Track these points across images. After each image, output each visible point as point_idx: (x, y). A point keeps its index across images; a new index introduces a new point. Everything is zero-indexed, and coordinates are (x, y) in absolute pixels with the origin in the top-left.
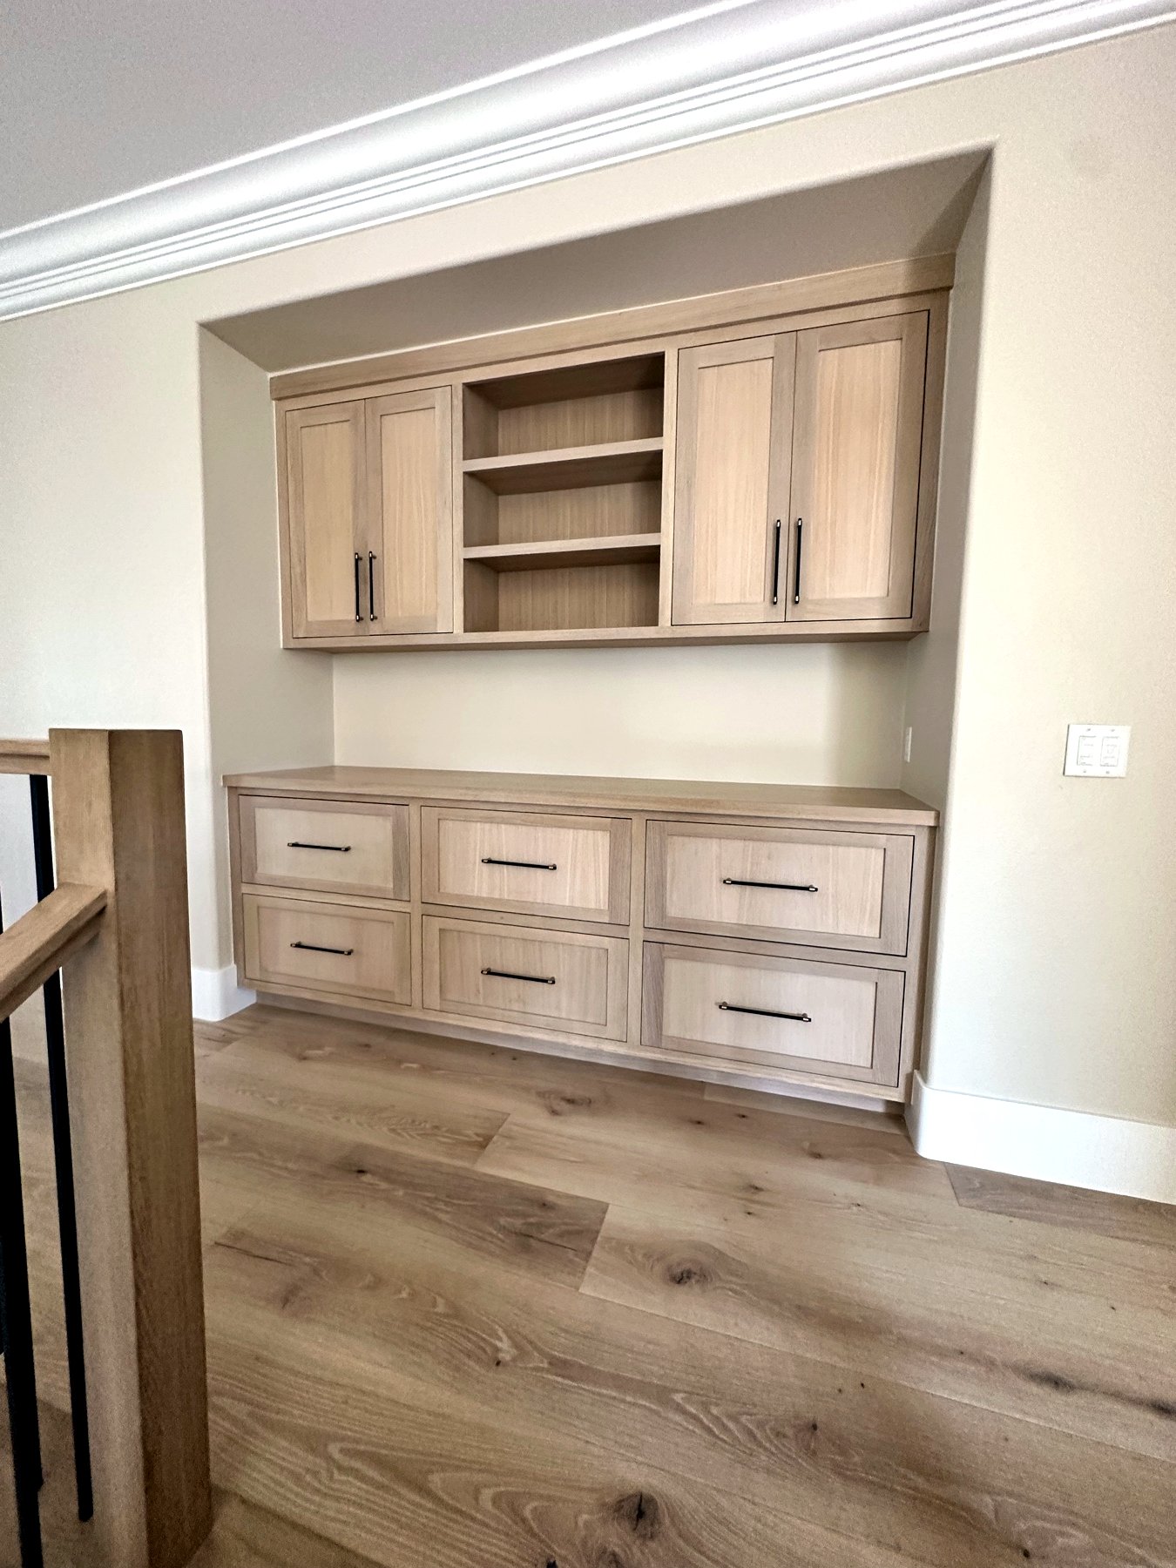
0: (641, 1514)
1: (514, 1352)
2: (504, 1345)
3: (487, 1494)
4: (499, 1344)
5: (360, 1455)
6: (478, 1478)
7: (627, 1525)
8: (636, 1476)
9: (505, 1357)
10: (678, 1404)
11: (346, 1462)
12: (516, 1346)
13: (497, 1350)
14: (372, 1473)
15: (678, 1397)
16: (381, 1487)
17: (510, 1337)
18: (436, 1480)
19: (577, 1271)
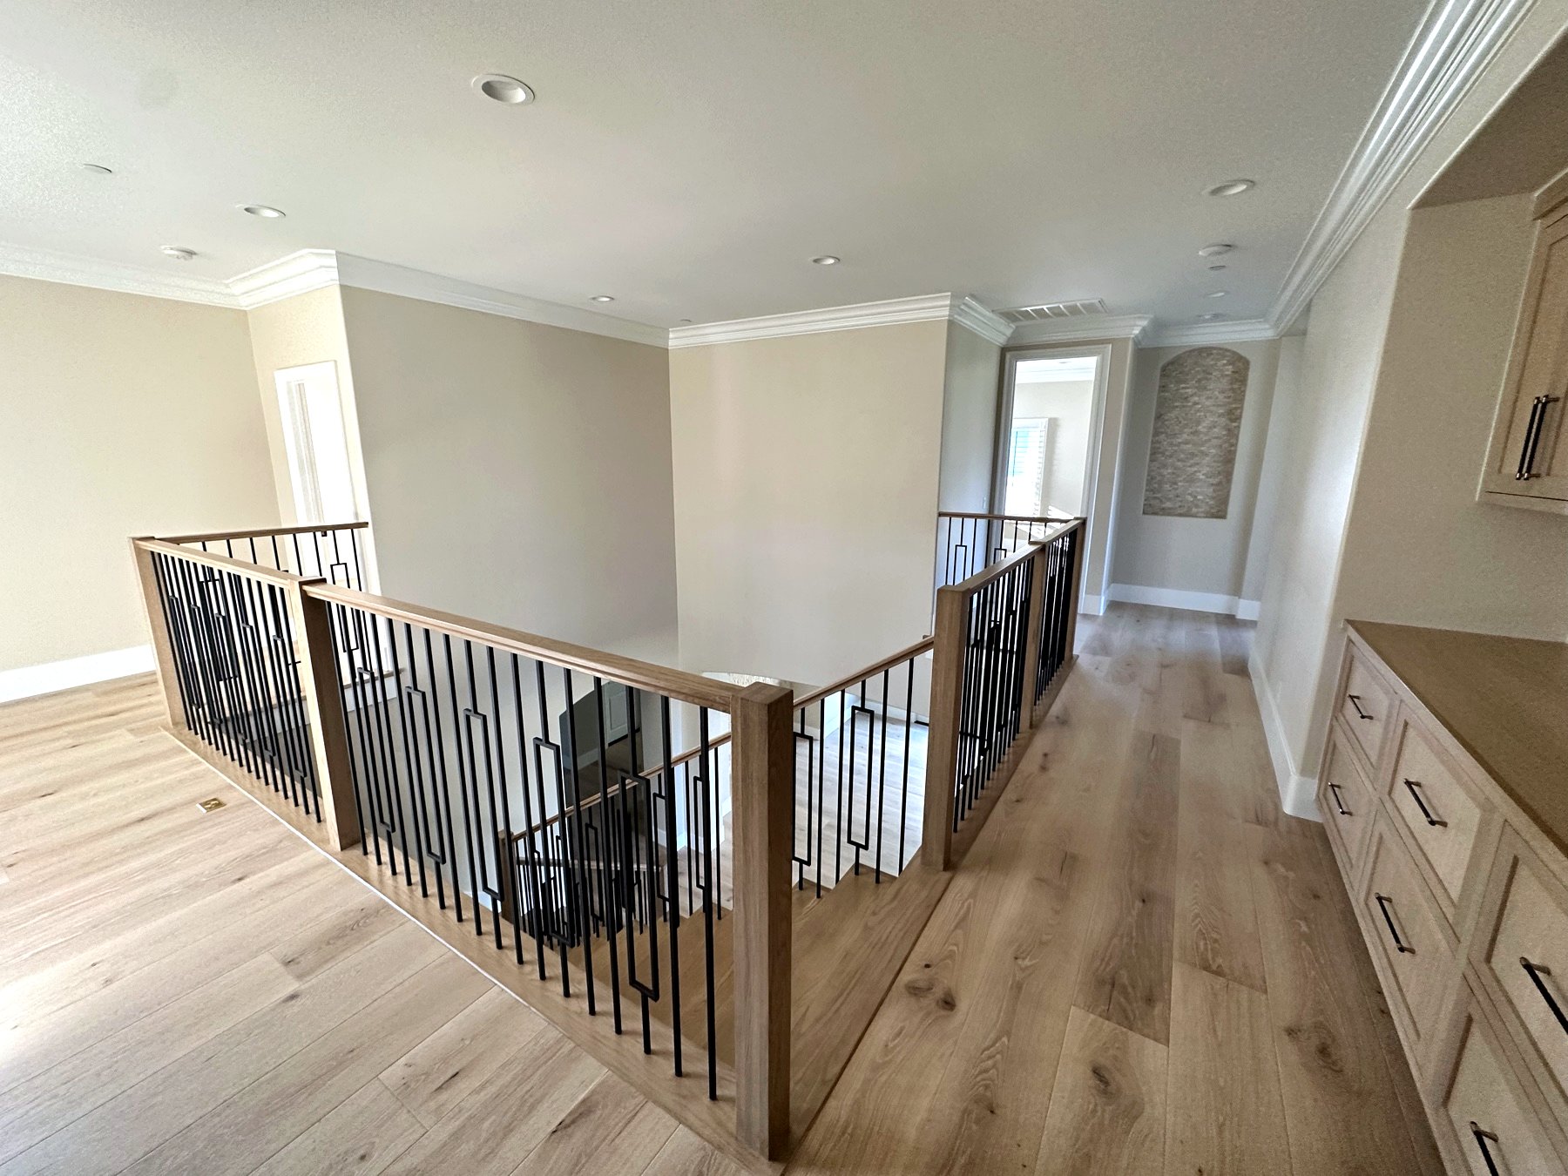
0: (946, 1003)
1: (1023, 966)
2: (1027, 962)
3: (955, 948)
4: (1027, 960)
5: (969, 908)
6: (961, 946)
7: (943, 996)
8: (963, 1005)
9: (1020, 962)
10: (1000, 1039)
11: (966, 904)
12: (1027, 968)
13: (1024, 959)
14: (962, 912)
15: (1005, 1039)
16: (957, 915)
17: (1031, 966)
18: (959, 932)
19: (1090, 1008)
